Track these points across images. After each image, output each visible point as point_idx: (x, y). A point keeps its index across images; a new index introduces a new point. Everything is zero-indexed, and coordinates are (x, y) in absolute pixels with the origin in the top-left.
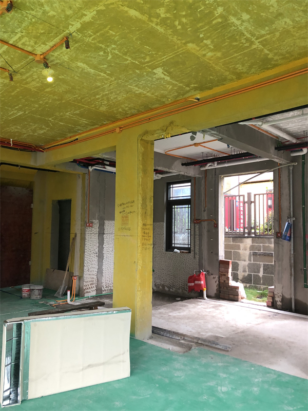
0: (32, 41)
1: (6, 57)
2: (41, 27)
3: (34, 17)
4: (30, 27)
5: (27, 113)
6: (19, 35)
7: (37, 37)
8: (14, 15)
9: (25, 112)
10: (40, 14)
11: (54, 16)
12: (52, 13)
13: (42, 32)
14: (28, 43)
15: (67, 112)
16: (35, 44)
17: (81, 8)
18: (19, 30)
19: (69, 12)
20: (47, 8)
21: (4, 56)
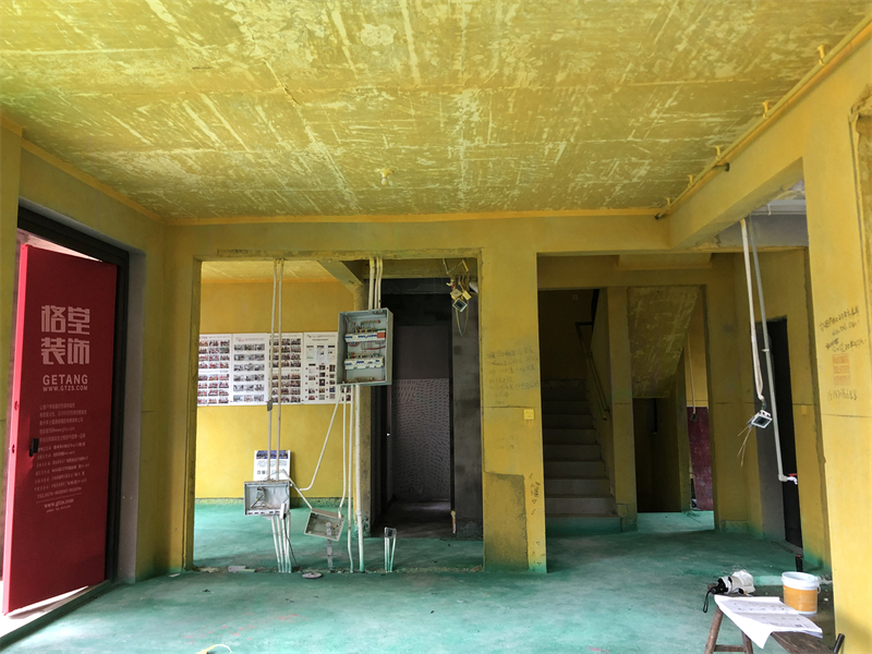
5: (572, 140)
9: (568, 140)
15: (649, 111)
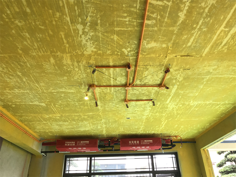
0: (105, 91)
1: (106, 77)
2: (109, 98)
3: (114, 100)
4: (112, 96)
6: (112, 91)
7: (105, 94)
8: (121, 98)
10: (114, 102)
11: (109, 103)
12: (111, 104)
13: (106, 97)
14: (106, 90)
16: (103, 91)
17: (105, 108)
18: (115, 94)
19: (106, 106)
20: (113, 104)
21: (108, 77)
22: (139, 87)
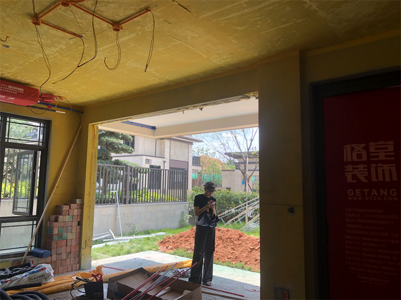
22: (82, 11)
